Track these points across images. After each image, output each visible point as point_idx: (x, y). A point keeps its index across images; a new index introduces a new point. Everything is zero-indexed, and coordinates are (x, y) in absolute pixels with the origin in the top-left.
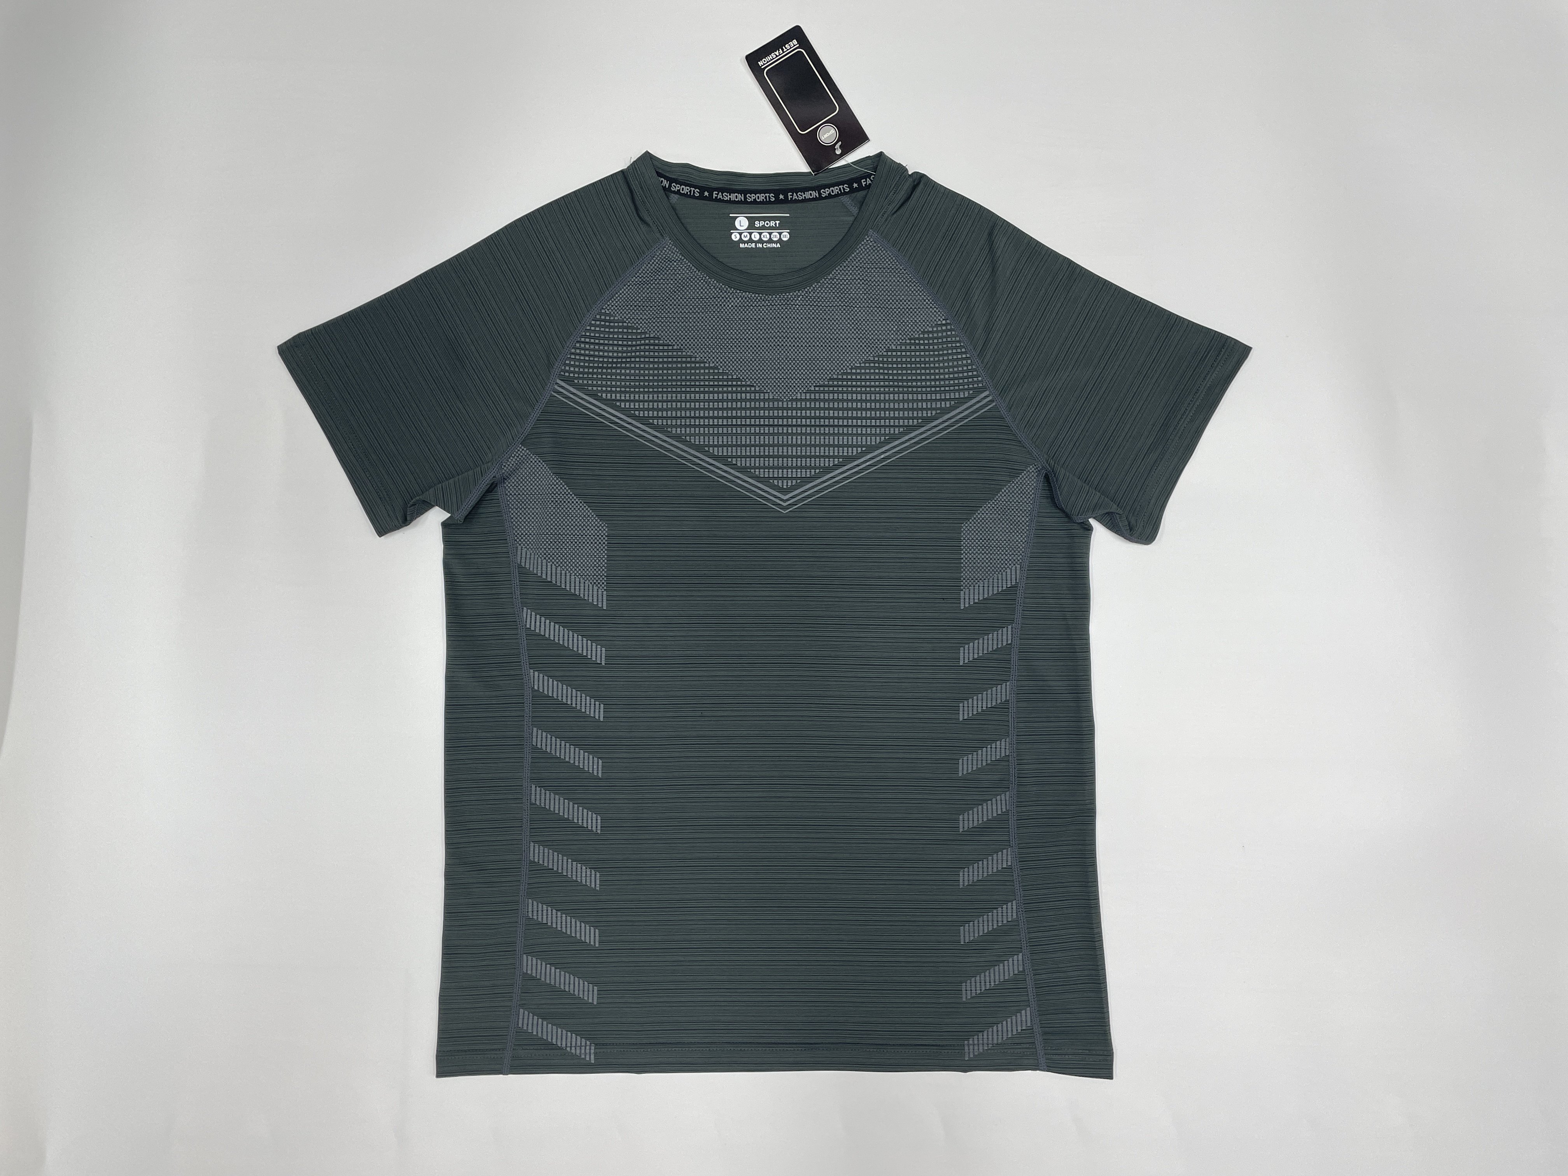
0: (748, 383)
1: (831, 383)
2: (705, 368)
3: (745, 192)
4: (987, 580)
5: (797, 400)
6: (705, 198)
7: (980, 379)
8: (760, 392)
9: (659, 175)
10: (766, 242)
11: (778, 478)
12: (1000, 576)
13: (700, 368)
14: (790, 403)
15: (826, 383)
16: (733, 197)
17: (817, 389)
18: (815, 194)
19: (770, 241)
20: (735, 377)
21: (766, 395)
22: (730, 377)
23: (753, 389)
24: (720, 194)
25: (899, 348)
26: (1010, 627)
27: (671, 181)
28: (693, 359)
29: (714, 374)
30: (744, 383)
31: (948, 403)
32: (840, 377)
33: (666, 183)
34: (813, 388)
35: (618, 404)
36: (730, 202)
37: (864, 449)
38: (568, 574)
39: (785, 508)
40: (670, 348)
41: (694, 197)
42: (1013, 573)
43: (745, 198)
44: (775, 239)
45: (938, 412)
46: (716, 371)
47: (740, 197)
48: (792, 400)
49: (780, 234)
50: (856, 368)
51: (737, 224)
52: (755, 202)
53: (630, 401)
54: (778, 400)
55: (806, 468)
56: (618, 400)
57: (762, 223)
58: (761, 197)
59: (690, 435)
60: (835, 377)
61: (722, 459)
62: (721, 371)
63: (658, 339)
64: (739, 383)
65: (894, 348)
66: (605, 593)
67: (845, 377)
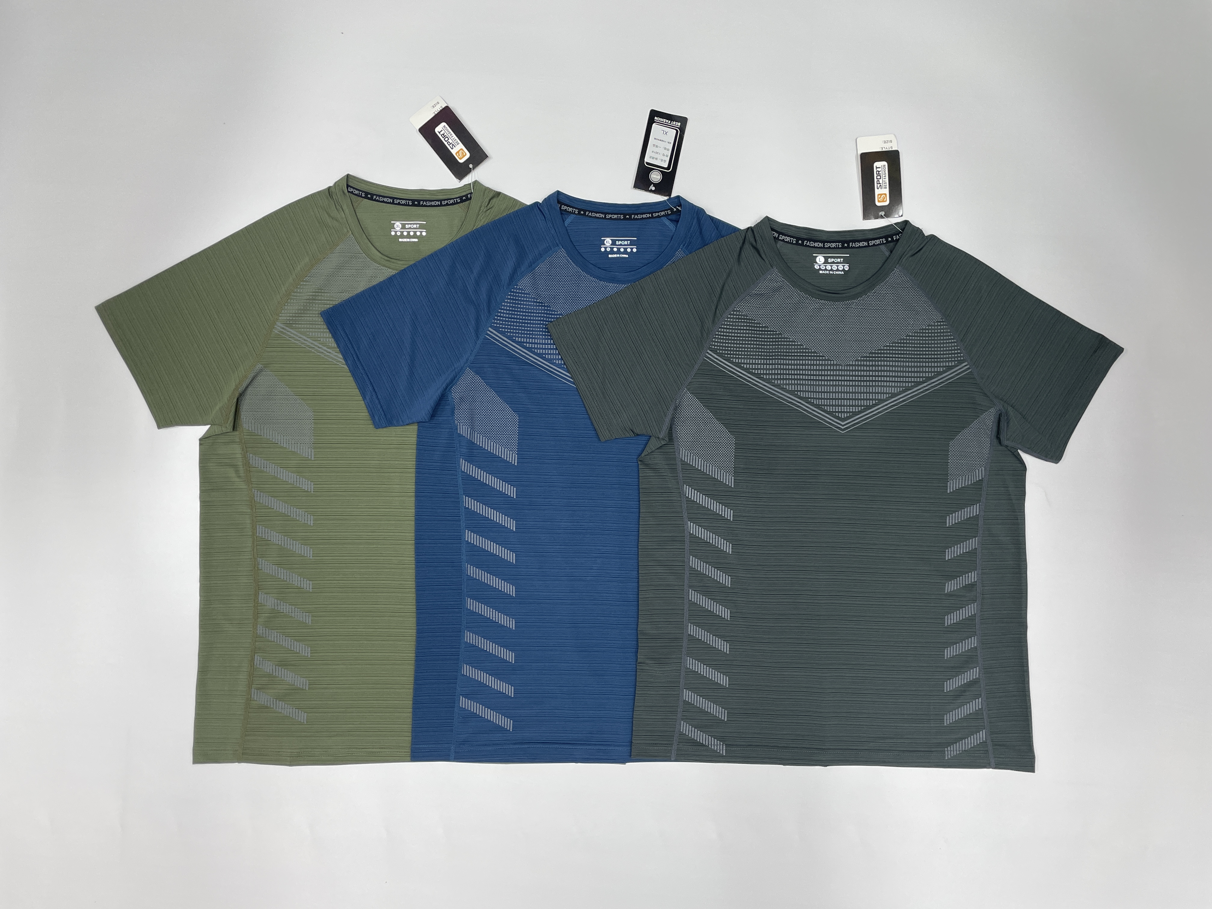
0: (821, 355)
1: (871, 355)
2: (795, 345)
3: (824, 242)
4: (964, 476)
5: (850, 365)
6: (800, 245)
7: (962, 355)
8: (828, 360)
9: (773, 230)
10: (836, 271)
11: (838, 412)
12: (972, 474)
13: (792, 345)
14: (846, 367)
15: (868, 355)
16: (816, 244)
17: (862, 359)
18: (865, 244)
19: (838, 270)
20: (813, 351)
21: (832, 362)
22: (810, 351)
23: (824, 358)
24: (809, 241)
25: (913, 334)
26: (978, 505)
27: (780, 233)
28: (788, 340)
29: (800, 349)
30: (818, 355)
31: (941, 369)
32: (877, 352)
33: (776, 235)
34: (859, 358)
35: (742, 365)
36: (814, 247)
37: (890, 395)
38: (711, 466)
39: (843, 430)
40: (775, 333)
41: (792, 243)
42: (980, 472)
43: (824, 245)
44: (840, 269)
45: (935, 374)
46: (802, 347)
47: (821, 245)
48: (847, 365)
49: (844, 266)
50: (887, 346)
51: (817, 260)
52: (829, 247)
53: (750, 364)
54: (839, 365)
55: (855, 406)
56: (743, 363)
57: (833, 260)
58: (834, 245)
59: (786, 384)
60: (874, 351)
61: (805, 399)
62: (805, 347)
63: (767, 327)
64: (815, 354)
65: (911, 334)
66: (733, 477)
67: (879, 352)
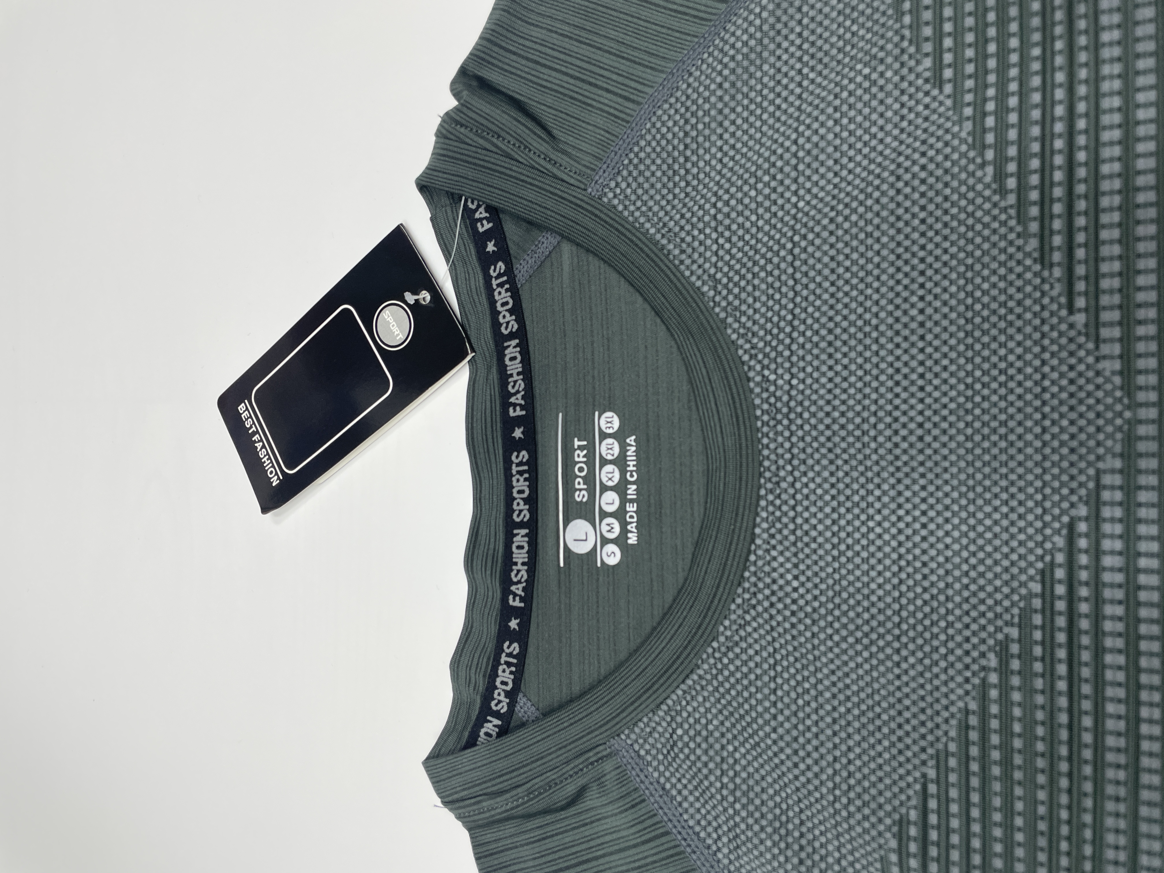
3: (510, 527)
6: (525, 626)
9: (472, 742)
10: (623, 472)
16: (520, 556)
19: (620, 462)
24: (513, 588)
27: (485, 712)
33: (491, 726)
36: (532, 564)
41: (522, 657)
43: (521, 525)
44: (616, 451)
47: (520, 538)
49: (604, 436)
51: (581, 549)
52: (532, 501)
57: (579, 484)
58: (520, 484)
